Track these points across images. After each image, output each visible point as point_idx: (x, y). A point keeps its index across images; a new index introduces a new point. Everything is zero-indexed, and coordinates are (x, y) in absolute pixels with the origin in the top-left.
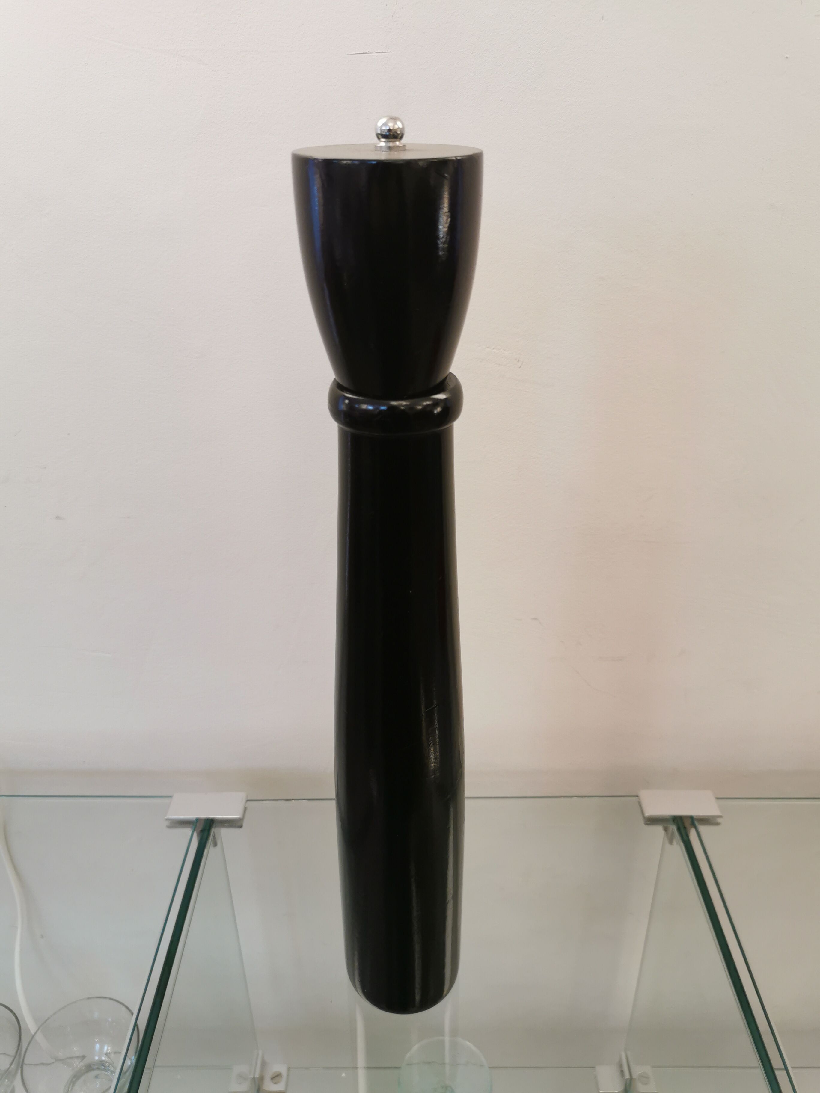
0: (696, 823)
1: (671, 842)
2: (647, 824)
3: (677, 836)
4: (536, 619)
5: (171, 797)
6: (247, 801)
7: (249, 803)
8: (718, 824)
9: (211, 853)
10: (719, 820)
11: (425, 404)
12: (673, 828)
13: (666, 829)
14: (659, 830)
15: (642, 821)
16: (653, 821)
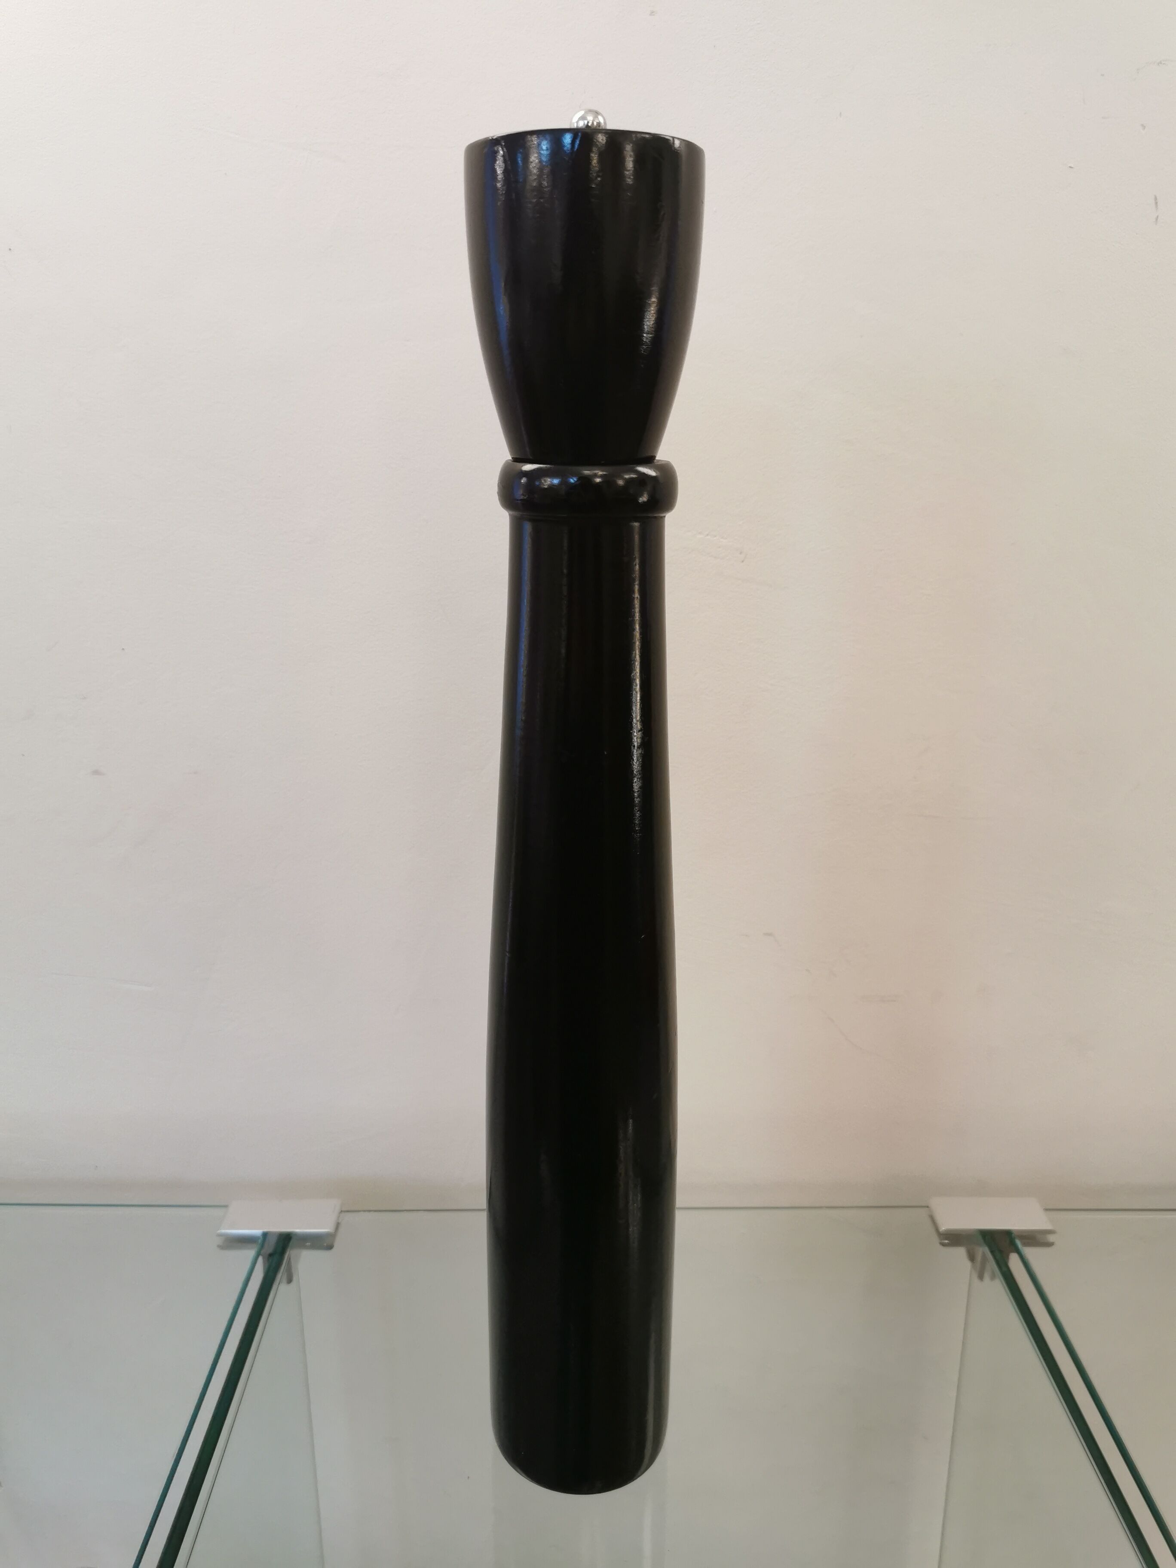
0: (1018, 1243)
1: (981, 1277)
2: (943, 1245)
3: (992, 1264)
4: (770, 935)
5: (226, 1206)
6: (342, 1211)
7: (343, 1214)
8: (1050, 1244)
9: (281, 1292)
10: (1051, 1238)
11: (627, 476)
12: (983, 1251)
13: (972, 1257)
14: (960, 1253)
15: (936, 1239)
16: (953, 1239)
